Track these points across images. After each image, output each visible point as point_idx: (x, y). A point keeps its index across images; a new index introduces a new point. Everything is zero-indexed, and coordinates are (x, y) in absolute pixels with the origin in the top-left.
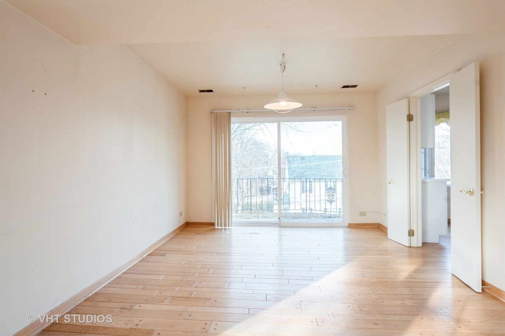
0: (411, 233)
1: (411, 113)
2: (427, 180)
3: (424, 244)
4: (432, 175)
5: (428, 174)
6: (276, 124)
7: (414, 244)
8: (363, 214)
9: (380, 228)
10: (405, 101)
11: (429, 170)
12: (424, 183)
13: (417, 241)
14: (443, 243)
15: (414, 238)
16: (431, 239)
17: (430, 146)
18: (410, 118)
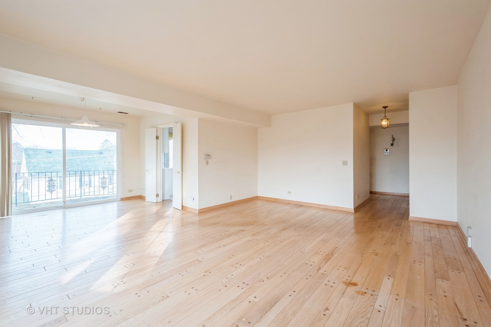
0: (157, 196)
1: (158, 135)
2: (165, 169)
3: (163, 200)
4: (168, 166)
5: (166, 166)
6: (61, 129)
7: (159, 201)
8: (130, 191)
9: (141, 198)
10: (155, 129)
11: (166, 164)
12: (163, 170)
13: (160, 199)
14: (171, 199)
15: (159, 198)
16: (167, 197)
17: (166, 152)
18: (157, 138)
